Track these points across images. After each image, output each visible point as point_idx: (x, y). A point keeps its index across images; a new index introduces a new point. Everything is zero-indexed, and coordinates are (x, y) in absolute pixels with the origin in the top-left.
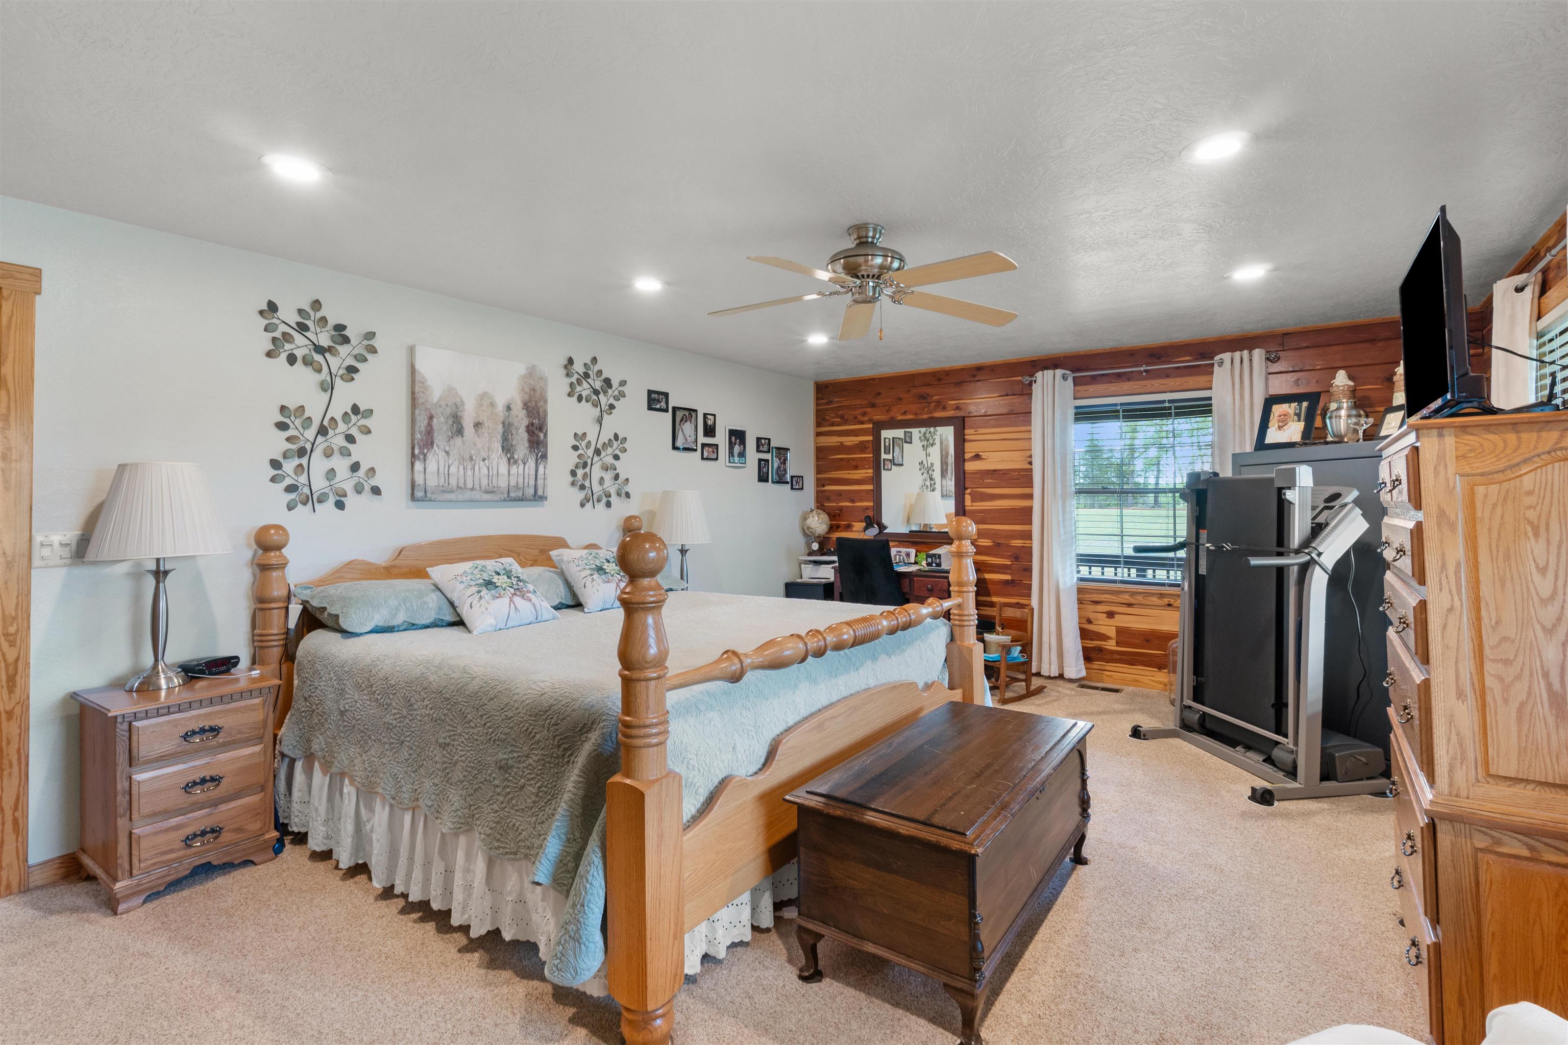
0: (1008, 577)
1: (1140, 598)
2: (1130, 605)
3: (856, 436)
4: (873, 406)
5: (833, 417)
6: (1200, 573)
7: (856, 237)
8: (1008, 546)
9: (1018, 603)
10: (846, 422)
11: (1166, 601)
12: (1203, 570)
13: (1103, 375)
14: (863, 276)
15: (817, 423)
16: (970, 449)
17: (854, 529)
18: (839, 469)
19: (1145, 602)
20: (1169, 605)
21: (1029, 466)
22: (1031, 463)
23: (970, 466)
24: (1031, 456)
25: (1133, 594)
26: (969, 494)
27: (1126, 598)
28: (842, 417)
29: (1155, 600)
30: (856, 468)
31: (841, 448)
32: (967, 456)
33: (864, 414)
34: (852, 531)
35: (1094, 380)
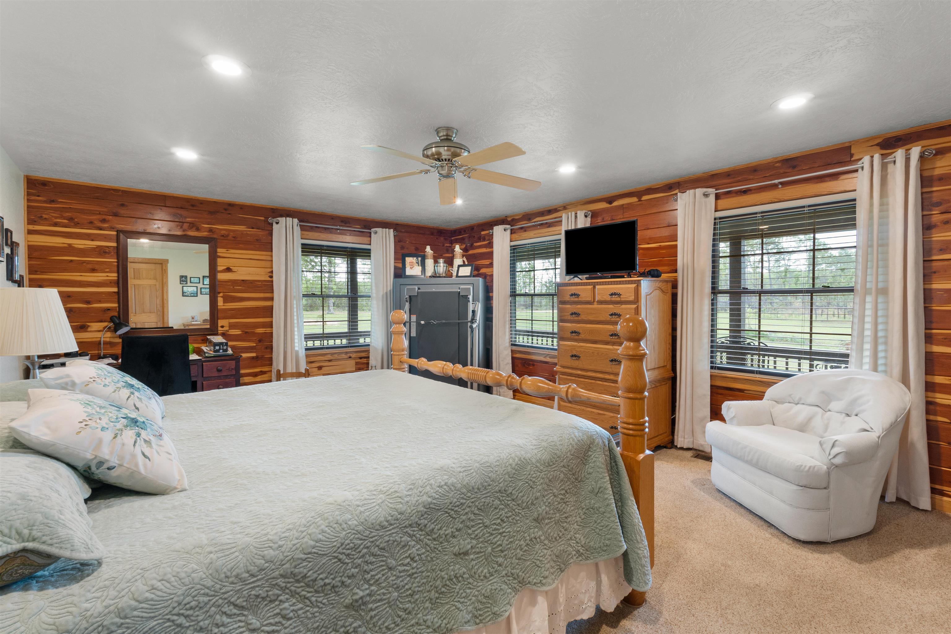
0: (254, 355)
1: (336, 356)
2: (330, 361)
3: (92, 240)
4: (116, 215)
5: (56, 218)
6: (412, 335)
7: (445, 134)
8: (254, 333)
9: (261, 371)
10: (77, 225)
11: (348, 355)
12: (414, 334)
13: (316, 227)
14: (442, 160)
15: (28, 220)
16: (221, 264)
17: (89, 329)
18: (65, 270)
19: (339, 358)
20: (350, 357)
21: (269, 279)
22: (271, 277)
23: (221, 276)
24: (272, 272)
25: (332, 354)
26: (222, 297)
27: (329, 357)
28: (71, 219)
29: (344, 356)
30: (93, 270)
31: (70, 250)
32: (220, 268)
33: (104, 221)
34: (88, 332)
35: (312, 229)
